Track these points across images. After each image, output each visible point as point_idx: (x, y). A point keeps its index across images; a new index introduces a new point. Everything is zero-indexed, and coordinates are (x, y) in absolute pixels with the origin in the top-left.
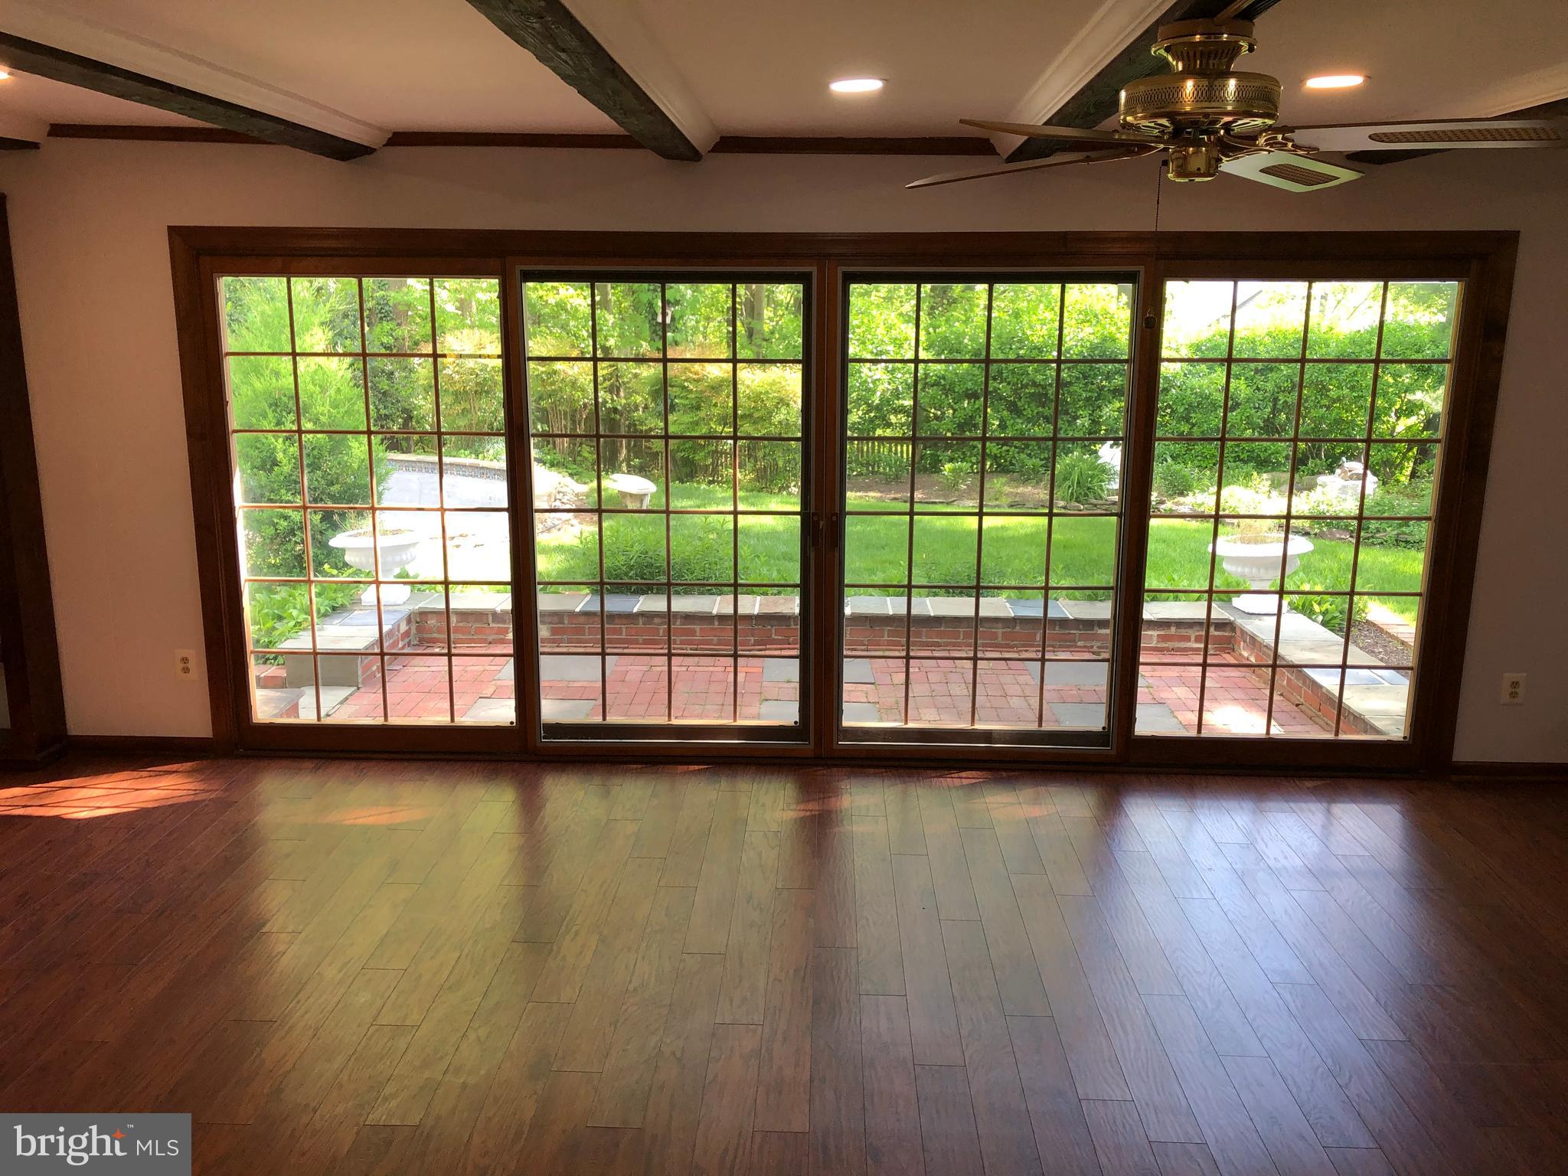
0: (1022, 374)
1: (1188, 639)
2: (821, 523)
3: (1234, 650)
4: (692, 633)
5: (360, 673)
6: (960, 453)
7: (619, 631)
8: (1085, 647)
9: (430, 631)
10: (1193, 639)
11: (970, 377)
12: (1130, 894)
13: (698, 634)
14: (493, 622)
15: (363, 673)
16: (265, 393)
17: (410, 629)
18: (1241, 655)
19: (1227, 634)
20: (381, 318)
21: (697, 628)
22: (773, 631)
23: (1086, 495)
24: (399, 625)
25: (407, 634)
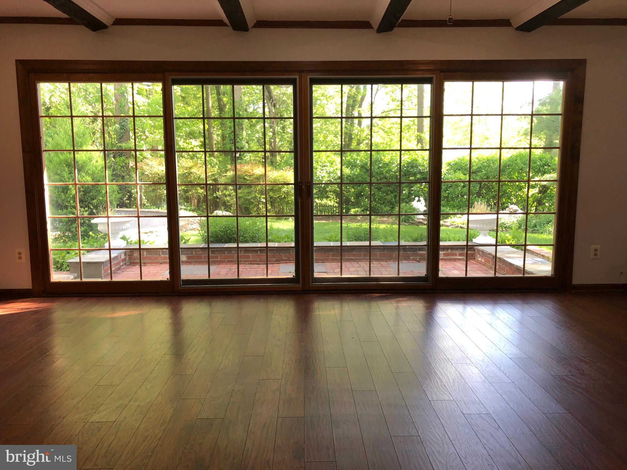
0: (381, 174)
1: (456, 255)
2: (303, 186)
3: (475, 259)
4: (249, 257)
5: (103, 272)
6: (357, 206)
7: (217, 257)
8: (414, 259)
9: (135, 259)
10: (458, 255)
11: (360, 176)
12: (443, 331)
13: (251, 258)
14: (162, 254)
15: (104, 272)
16: (64, 160)
17: (126, 258)
18: (478, 260)
19: (472, 252)
20: (119, 155)
21: (251, 255)
22: (283, 255)
23: (408, 220)
24: (121, 255)
25: (124, 260)
